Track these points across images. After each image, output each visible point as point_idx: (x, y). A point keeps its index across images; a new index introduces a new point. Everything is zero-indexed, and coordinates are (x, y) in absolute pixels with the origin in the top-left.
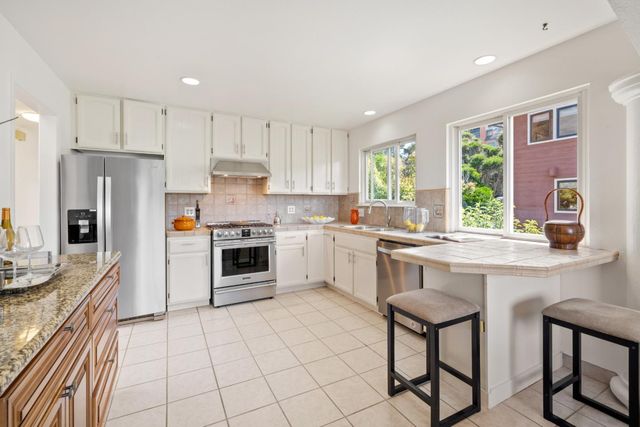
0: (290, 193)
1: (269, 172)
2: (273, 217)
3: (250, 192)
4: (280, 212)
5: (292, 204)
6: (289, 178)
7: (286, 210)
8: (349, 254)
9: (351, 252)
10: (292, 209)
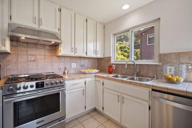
0: (74, 55)
1: (60, 40)
2: (63, 70)
3: (47, 54)
4: (68, 67)
5: (74, 62)
6: (73, 46)
7: (71, 65)
8: (119, 96)
9: (120, 94)
10: (74, 65)
